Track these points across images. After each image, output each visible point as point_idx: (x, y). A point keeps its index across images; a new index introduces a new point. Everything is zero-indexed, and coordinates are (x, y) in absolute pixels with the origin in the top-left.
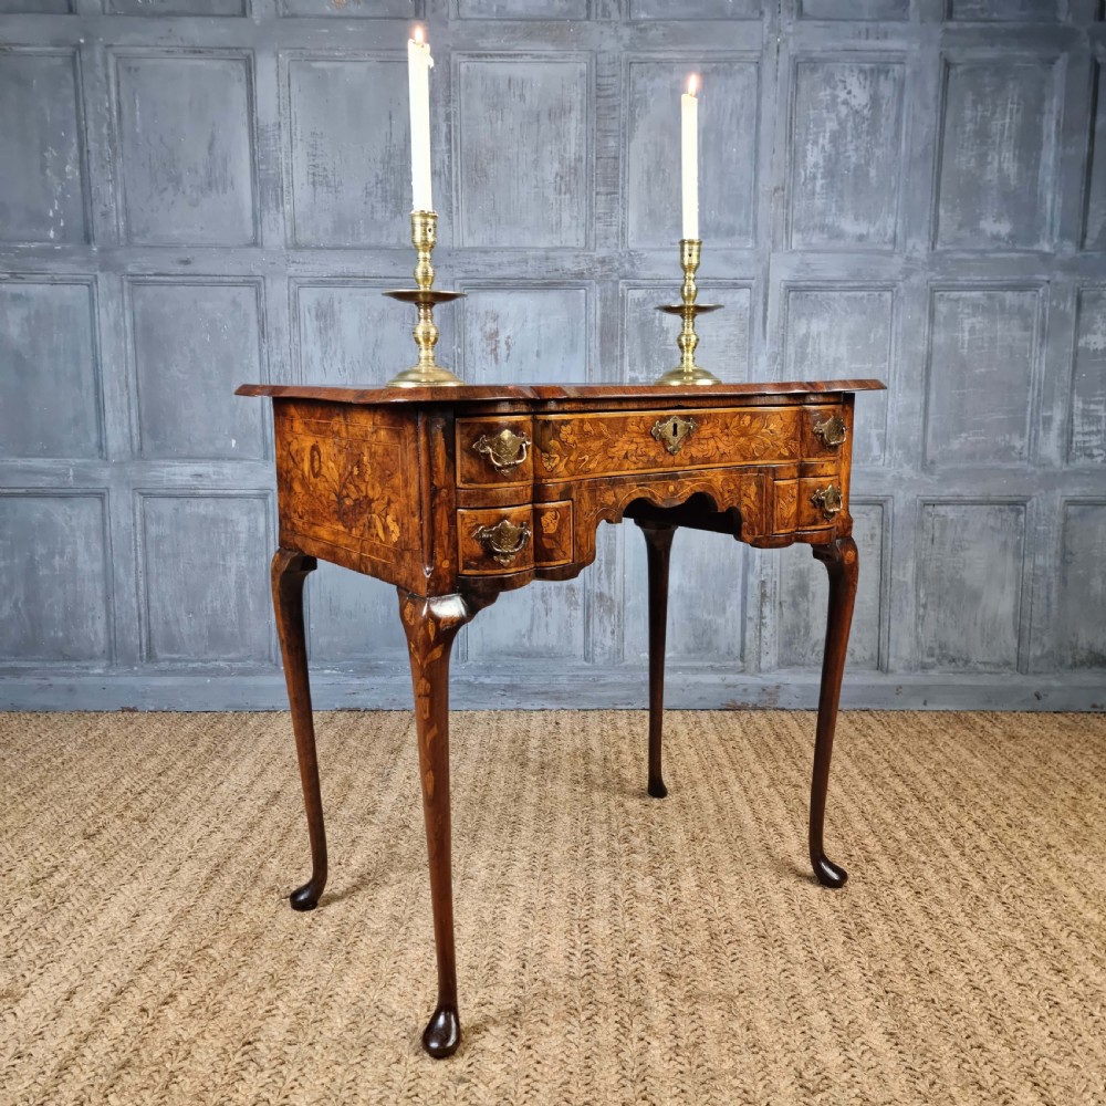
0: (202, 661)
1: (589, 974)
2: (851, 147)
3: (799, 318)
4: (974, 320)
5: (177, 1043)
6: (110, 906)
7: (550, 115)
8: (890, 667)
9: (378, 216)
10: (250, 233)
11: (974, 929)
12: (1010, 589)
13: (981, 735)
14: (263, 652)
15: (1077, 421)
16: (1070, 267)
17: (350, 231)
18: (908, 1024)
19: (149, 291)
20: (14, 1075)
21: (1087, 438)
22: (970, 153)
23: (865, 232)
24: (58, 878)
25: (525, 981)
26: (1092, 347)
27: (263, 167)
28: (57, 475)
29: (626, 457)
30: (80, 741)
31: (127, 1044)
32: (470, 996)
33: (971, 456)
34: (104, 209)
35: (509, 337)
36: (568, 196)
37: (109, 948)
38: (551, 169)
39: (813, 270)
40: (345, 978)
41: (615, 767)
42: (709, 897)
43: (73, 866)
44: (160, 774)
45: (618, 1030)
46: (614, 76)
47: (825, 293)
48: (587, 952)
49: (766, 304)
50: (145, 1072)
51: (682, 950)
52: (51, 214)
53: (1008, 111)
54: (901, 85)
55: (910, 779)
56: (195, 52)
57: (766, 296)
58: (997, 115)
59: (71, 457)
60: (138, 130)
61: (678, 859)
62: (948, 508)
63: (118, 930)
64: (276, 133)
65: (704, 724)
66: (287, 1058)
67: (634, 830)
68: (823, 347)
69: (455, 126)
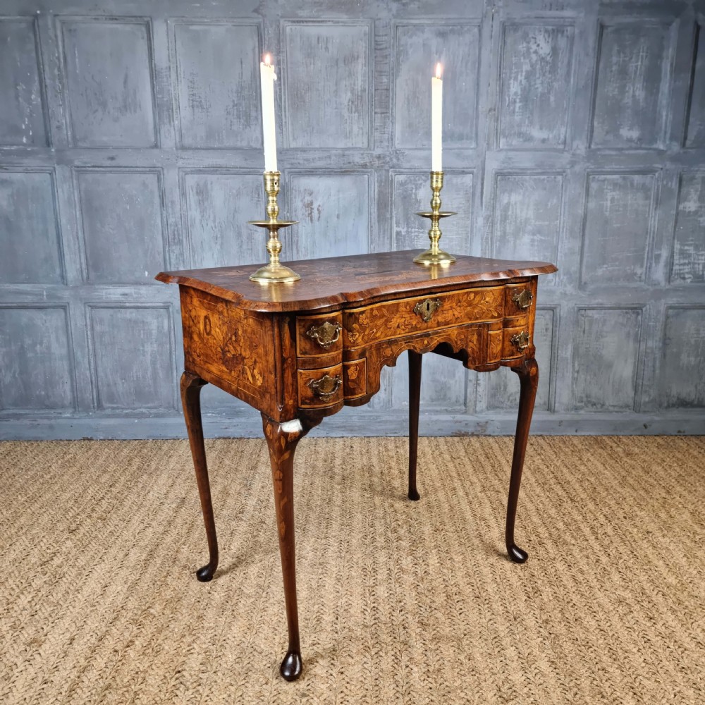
0: (131, 409)
1: (376, 624)
2: (539, 81)
3: (504, 193)
4: (614, 193)
5: (137, 673)
6: (89, 580)
7: (345, 61)
8: (556, 409)
9: (235, 128)
10: (153, 139)
11: (602, 590)
12: (631, 361)
13: (610, 452)
14: (169, 403)
15: (676, 257)
16: (675, 159)
17: (217, 138)
18: (562, 655)
19: (89, 177)
20: (44, 695)
21: (682, 267)
22: (614, 85)
23: (546, 137)
24: (57, 561)
25: (338, 628)
26: (687, 210)
27: (160, 96)
28: (36, 295)
29: (398, 327)
30: (60, 462)
31: (108, 674)
32: (306, 639)
33: (610, 279)
34: (58, 124)
35: (319, 206)
36: (356, 114)
37: (91, 609)
38: (346, 97)
39: (513, 163)
40: (232, 628)
41: (388, 479)
42: (445, 571)
43: (65, 553)
44: (111, 486)
45: (393, 661)
46: (386, 35)
47: (520, 177)
48: (374, 609)
49: (482, 184)
50: (120, 692)
51: (430, 607)
52: (24, 127)
53: (640, 57)
54: (571, 40)
55: (566, 486)
56: (113, 19)
57: (483, 179)
58: (633, 60)
59: (43, 283)
60: (77, 71)
61: (427, 544)
62: (594, 312)
63: (95, 596)
64: (168, 73)
65: (441, 447)
66: (202, 681)
67: (400, 523)
68: (518, 211)
69: (284, 69)
